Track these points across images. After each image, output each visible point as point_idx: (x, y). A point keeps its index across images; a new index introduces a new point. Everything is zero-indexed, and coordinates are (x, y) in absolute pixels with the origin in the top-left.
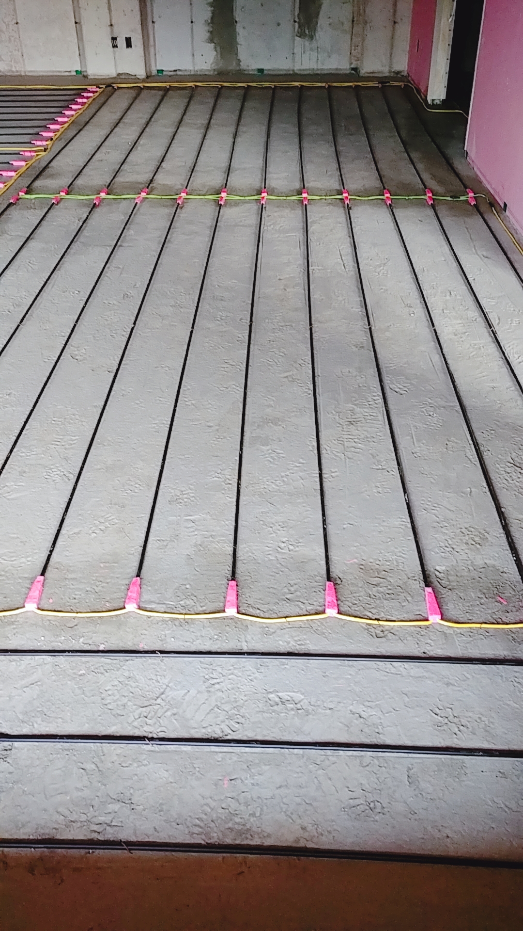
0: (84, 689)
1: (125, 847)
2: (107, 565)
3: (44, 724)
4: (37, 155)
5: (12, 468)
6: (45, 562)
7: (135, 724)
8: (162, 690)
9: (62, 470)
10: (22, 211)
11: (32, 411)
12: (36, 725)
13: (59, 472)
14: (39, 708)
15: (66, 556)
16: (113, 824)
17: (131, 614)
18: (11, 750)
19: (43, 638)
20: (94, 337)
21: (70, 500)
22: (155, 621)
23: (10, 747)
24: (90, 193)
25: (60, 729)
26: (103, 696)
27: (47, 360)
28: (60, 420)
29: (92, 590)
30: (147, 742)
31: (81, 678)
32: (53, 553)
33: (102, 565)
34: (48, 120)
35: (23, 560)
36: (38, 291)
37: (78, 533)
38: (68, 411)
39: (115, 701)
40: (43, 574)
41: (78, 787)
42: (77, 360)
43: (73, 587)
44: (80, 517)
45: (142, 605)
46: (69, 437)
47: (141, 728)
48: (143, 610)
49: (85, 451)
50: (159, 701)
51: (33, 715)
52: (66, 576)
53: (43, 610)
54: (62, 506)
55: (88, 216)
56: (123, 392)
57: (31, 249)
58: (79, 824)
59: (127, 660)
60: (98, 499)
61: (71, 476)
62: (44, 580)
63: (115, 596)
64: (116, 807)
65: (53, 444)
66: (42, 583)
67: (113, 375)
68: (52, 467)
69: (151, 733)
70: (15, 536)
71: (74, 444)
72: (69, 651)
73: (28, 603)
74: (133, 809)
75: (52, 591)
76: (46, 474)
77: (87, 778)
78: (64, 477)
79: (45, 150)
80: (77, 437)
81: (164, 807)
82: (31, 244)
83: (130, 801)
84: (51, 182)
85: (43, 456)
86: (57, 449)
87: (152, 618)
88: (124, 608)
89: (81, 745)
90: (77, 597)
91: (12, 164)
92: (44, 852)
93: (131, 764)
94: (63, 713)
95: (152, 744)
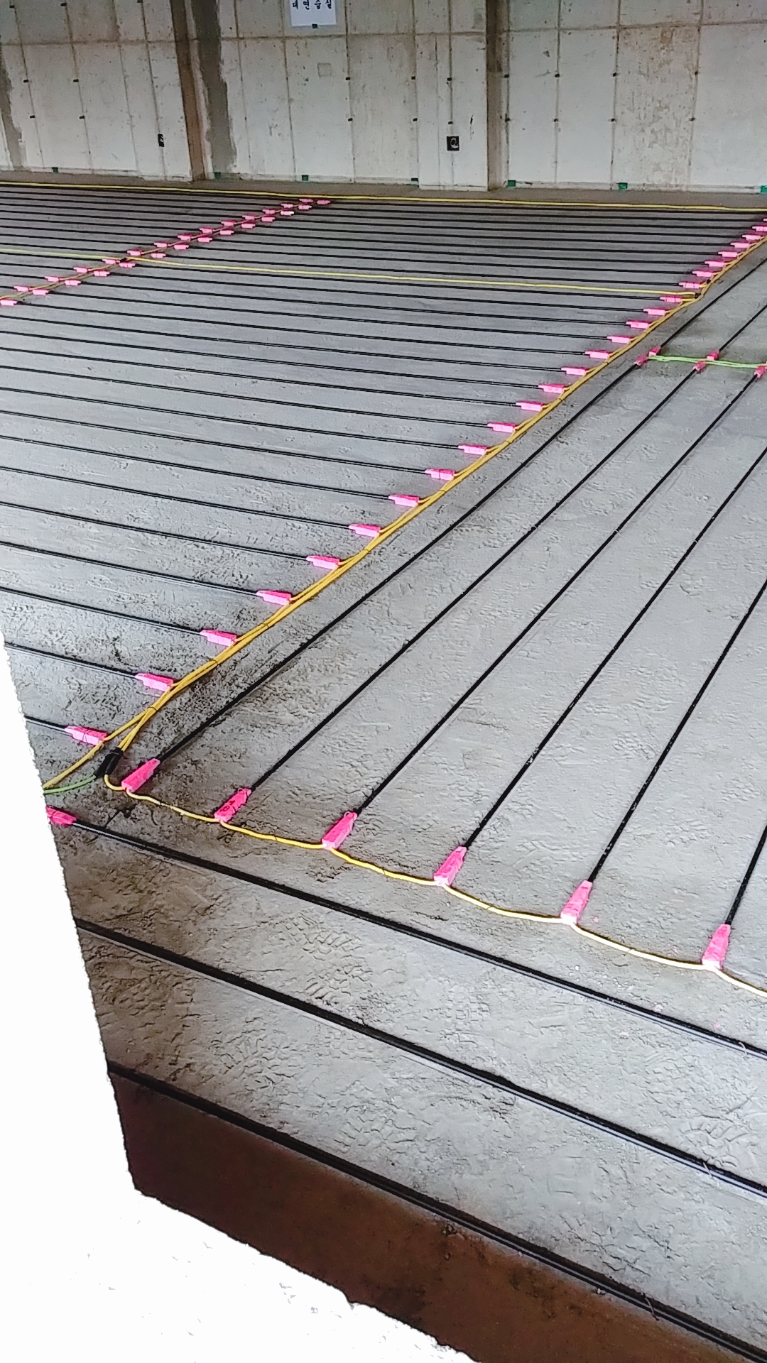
0: (624, 1059)
1: (650, 1307)
2: (684, 893)
3: (562, 1087)
4: (684, 302)
5: (572, 724)
6: (596, 864)
7: (691, 1135)
8: (739, 1102)
9: (641, 743)
10: (648, 378)
11: (612, 652)
12: (550, 1084)
13: (635, 745)
14: (557, 1061)
15: (627, 864)
16: (637, 1266)
17: (708, 975)
18: (512, 1105)
19: (577, 968)
20: (718, 564)
21: (646, 787)
22: (743, 997)
23: (511, 1102)
24: (750, 360)
25: (582, 1102)
26: (650, 1078)
27: (645, 587)
28: (649, 672)
29: (656, 922)
30: (706, 1169)
31: (622, 1041)
32: (610, 855)
33: (676, 891)
34: (708, 254)
35: (567, 853)
36: (650, 490)
37: (648, 837)
38: (662, 661)
39: (666, 1093)
40: (591, 879)
41: (595, 1192)
42: (688, 592)
43: (630, 910)
44: (655, 815)
45: (727, 967)
46: (657, 699)
47: (698, 1145)
48: (728, 975)
49: (678, 723)
50: (731, 1116)
51: (549, 1069)
52: (622, 892)
53: (583, 929)
54: (632, 793)
55: (741, 393)
56: (749, 650)
57: (651, 431)
58: (588, 1247)
59: (693, 1040)
60: (685, 796)
61: (652, 754)
62: (592, 889)
63: (687, 941)
64: (646, 1244)
65: (633, 704)
66: (589, 890)
67: (738, 623)
68: (627, 735)
69: (713, 1158)
70: (561, 817)
71: (664, 709)
72: (611, 999)
73: (566, 913)
74: (669, 1257)
75: (600, 907)
76: (616, 742)
77: (608, 1186)
78: (641, 751)
79: (697, 295)
80: (669, 702)
81: (717, 1274)
82: (653, 423)
83: (666, 1244)
84: (698, 340)
85: (617, 717)
86: (638, 712)
87: (740, 991)
88: (701, 963)
89: (607, 1136)
90: (633, 926)
91: (647, 312)
92: (535, 1264)
93: (675, 1191)
94: (590, 1082)
95: (713, 1175)
